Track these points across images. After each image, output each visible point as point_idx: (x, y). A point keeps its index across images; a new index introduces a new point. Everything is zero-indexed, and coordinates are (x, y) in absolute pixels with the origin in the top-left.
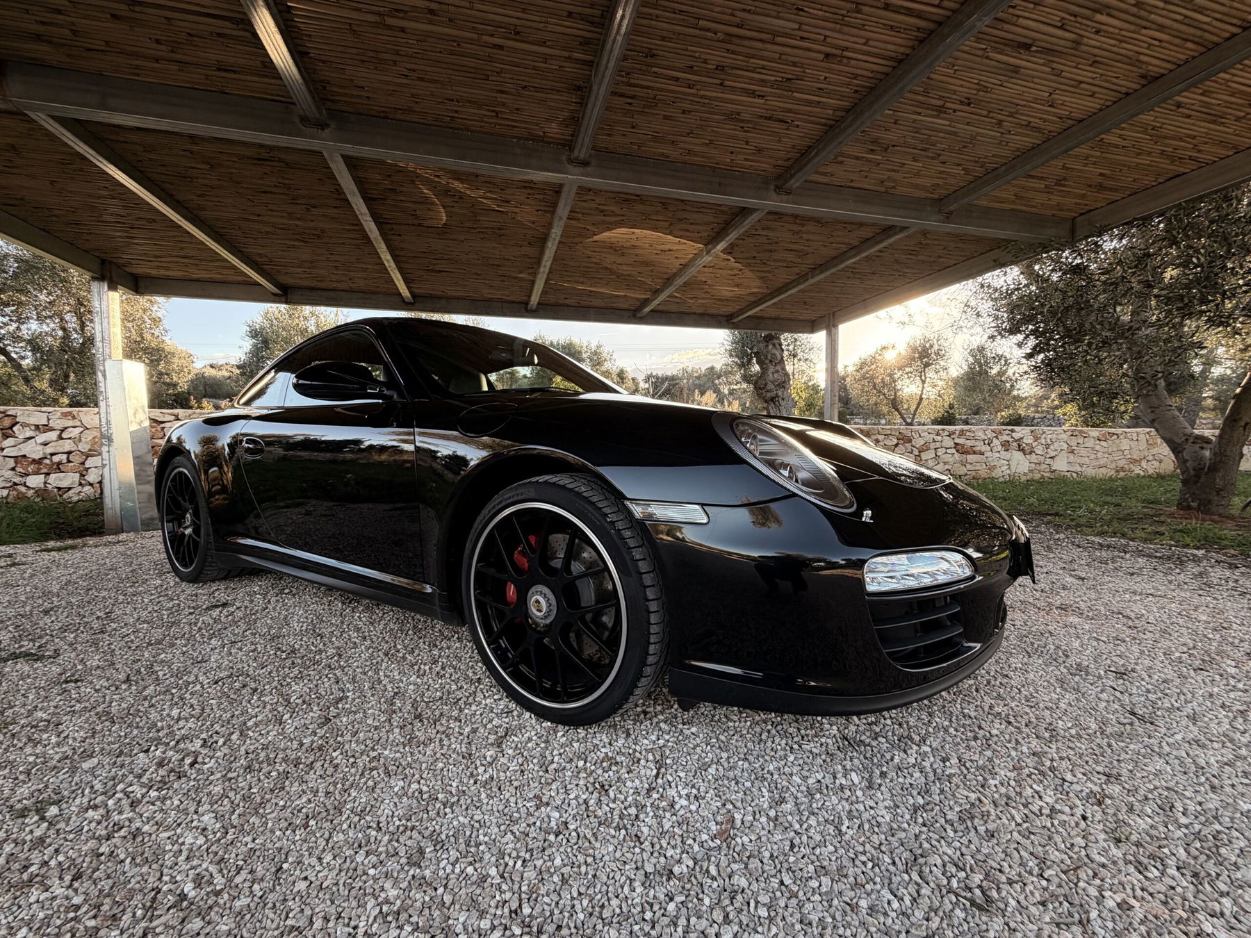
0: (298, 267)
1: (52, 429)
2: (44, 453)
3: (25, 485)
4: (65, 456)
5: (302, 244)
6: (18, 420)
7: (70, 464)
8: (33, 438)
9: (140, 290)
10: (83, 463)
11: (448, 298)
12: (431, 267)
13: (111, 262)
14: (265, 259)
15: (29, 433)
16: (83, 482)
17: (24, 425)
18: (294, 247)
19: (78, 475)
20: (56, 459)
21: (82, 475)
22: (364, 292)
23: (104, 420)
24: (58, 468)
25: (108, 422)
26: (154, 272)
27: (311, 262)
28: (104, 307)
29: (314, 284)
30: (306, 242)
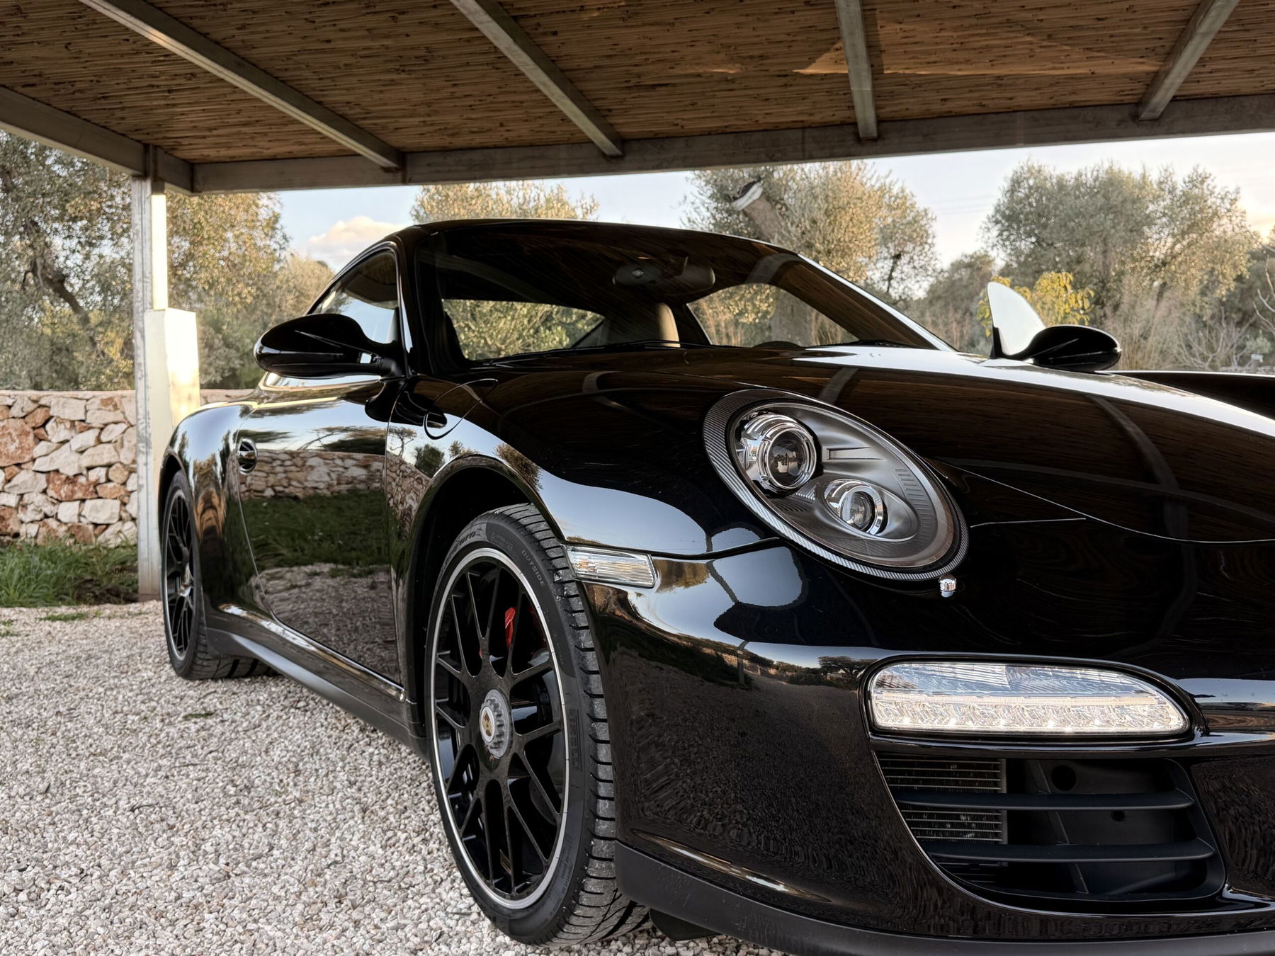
0: (411, 116)
1: (89, 428)
2: (80, 467)
3: (56, 517)
4: (103, 471)
5: (403, 76)
6: (51, 413)
7: (110, 485)
8: (67, 441)
9: (197, 187)
10: (124, 484)
11: (689, 137)
12: (634, 81)
13: (156, 147)
14: (358, 110)
15: (63, 434)
16: (124, 515)
17: (60, 421)
18: (392, 82)
19: (118, 503)
20: (93, 475)
21: (124, 504)
22: (531, 146)
23: (141, 411)
24: (95, 491)
25: (147, 414)
26: (212, 153)
27: (429, 104)
28: (146, 222)
29: (446, 141)
30: (410, 72)
